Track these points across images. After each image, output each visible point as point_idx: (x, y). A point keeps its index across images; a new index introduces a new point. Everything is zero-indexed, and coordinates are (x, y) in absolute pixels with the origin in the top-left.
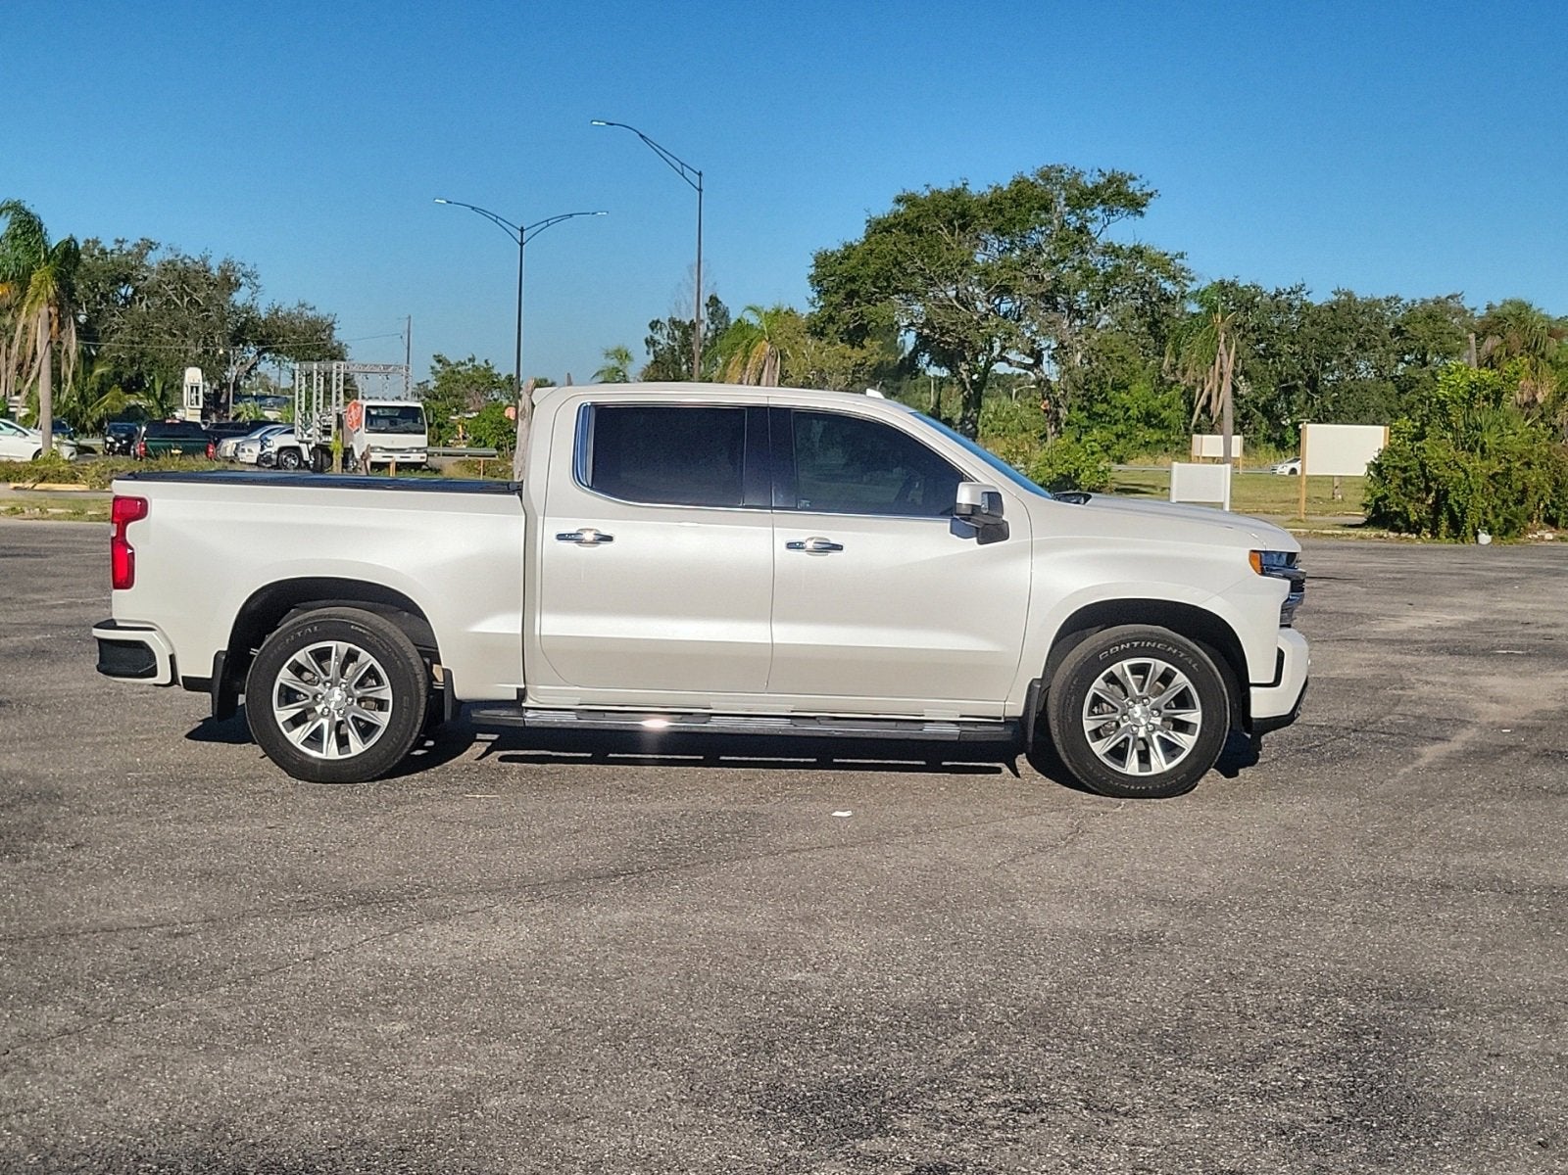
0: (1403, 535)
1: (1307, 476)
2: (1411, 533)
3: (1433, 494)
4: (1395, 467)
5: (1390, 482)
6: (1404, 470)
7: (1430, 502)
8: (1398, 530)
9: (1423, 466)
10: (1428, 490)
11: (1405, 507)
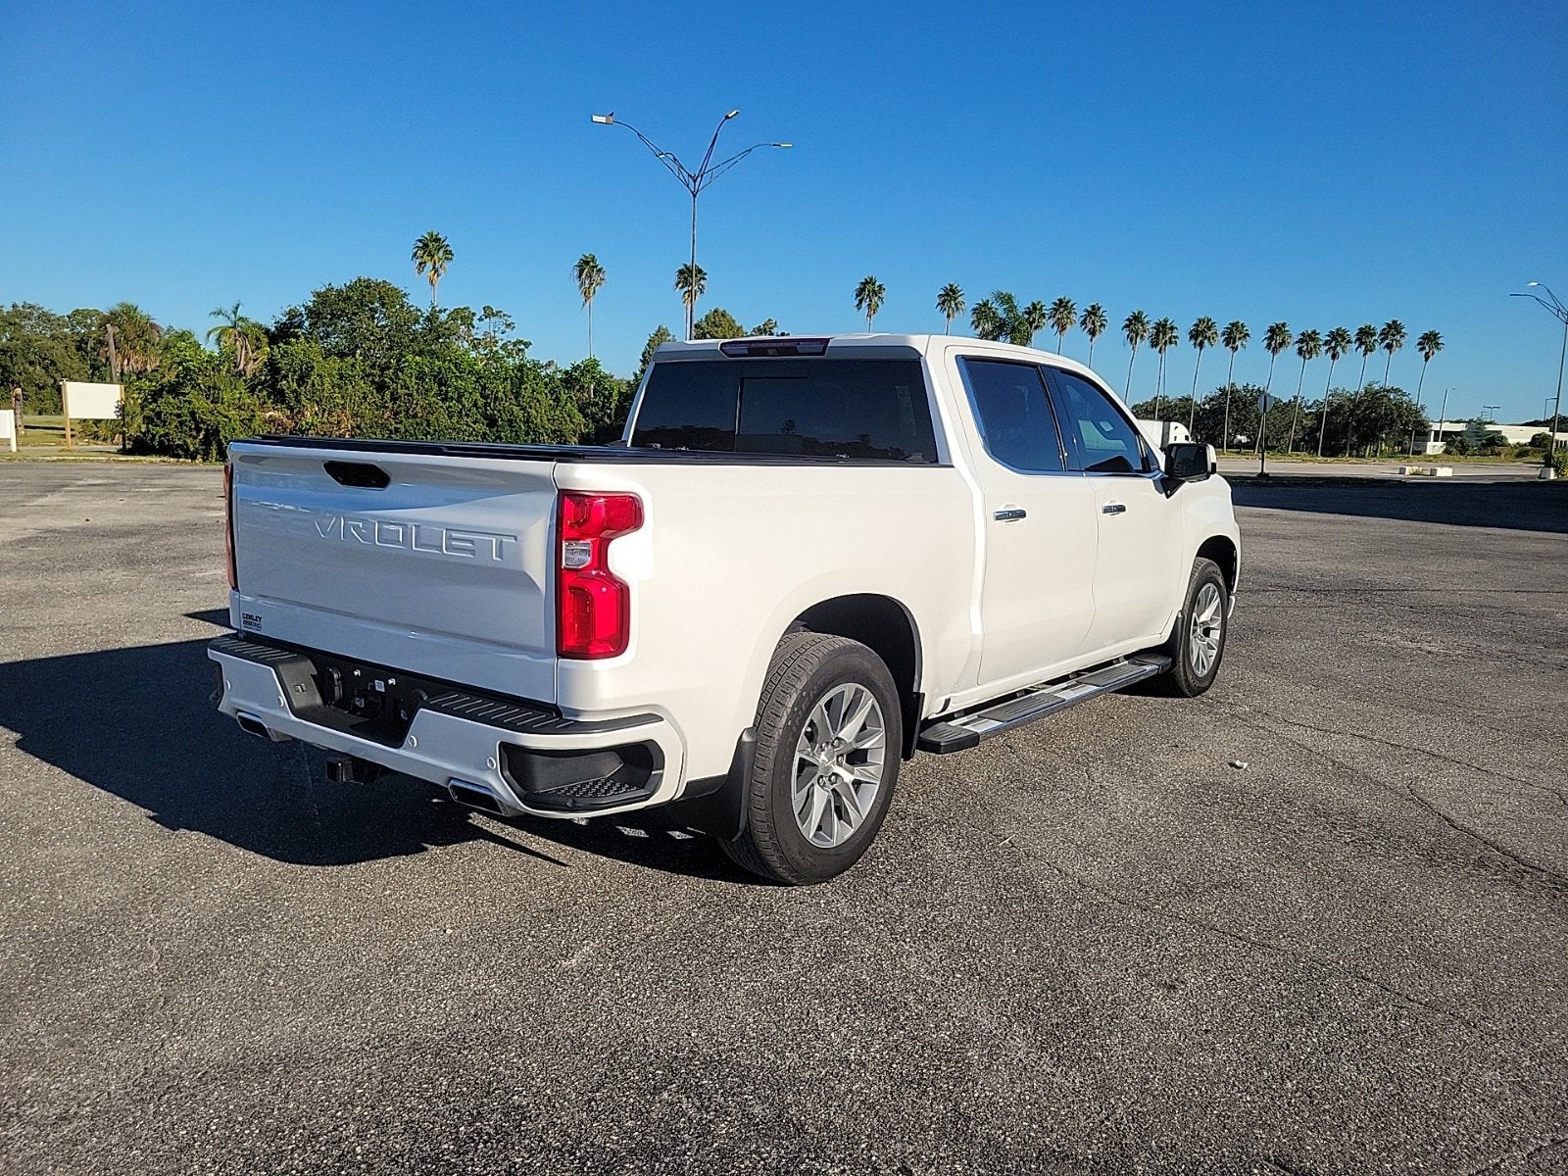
0: (181, 460)
1: (70, 419)
2: (187, 458)
3: (203, 432)
4: (171, 414)
5: (170, 424)
6: (179, 416)
7: (201, 437)
8: (178, 456)
9: (193, 414)
10: (198, 430)
11: (185, 441)
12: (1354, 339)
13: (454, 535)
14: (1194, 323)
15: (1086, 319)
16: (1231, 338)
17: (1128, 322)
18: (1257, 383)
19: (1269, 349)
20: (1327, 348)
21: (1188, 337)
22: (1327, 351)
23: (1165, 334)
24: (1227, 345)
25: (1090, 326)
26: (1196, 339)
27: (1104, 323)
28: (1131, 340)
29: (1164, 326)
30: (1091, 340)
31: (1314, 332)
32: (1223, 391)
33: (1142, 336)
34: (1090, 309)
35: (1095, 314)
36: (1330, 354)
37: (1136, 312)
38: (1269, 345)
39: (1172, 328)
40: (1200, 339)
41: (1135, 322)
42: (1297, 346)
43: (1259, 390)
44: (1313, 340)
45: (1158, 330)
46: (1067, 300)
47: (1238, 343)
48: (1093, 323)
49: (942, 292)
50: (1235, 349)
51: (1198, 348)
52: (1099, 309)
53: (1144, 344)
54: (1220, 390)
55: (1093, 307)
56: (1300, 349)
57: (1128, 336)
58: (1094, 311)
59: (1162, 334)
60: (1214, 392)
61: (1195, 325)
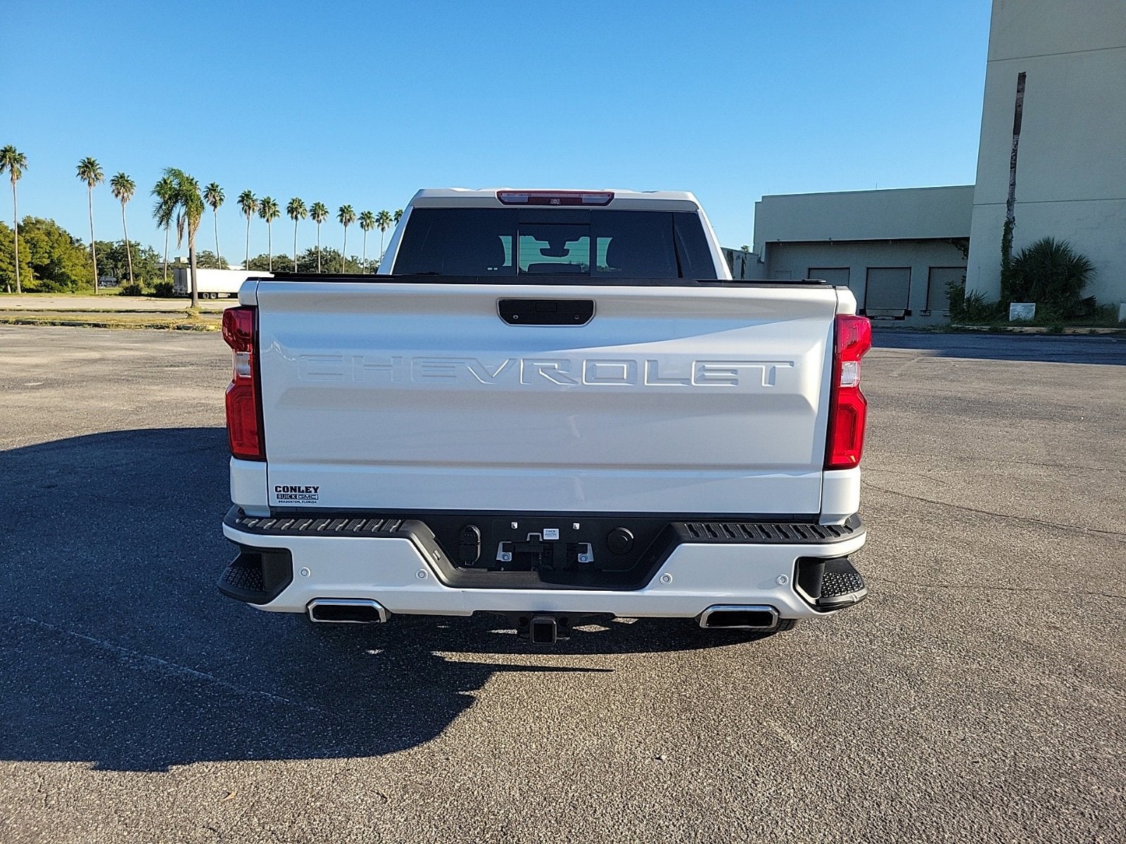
12: (393, 219)
13: (708, 366)
14: (289, 201)
15: (207, 194)
16: (316, 213)
17: (240, 198)
18: (332, 246)
19: (342, 222)
20: (378, 223)
21: (287, 211)
22: (378, 226)
23: (269, 208)
24: (314, 218)
25: (212, 199)
26: (292, 213)
27: (222, 197)
28: (246, 212)
29: (268, 203)
30: (214, 210)
31: (369, 213)
32: (311, 253)
33: (253, 209)
34: (210, 186)
35: (214, 190)
36: (380, 228)
37: (247, 191)
38: (341, 221)
39: (274, 205)
40: (295, 213)
41: (245, 198)
42: (360, 221)
43: (334, 251)
44: (369, 218)
45: (264, 205)
46: (191, 178)
47: (321, 217)
48: (214, 197)
49: (81, 164)
50: (319, 222)
51: (294, 220)
52: (217, 186)
53: (255, 215)
54: (308, 250)
55: (212, 185)
56: (362, 223)
57: (243, 208)
58: (213, 188)
59: (267, 208)
60: (304, 253)
61: (290, 203)
